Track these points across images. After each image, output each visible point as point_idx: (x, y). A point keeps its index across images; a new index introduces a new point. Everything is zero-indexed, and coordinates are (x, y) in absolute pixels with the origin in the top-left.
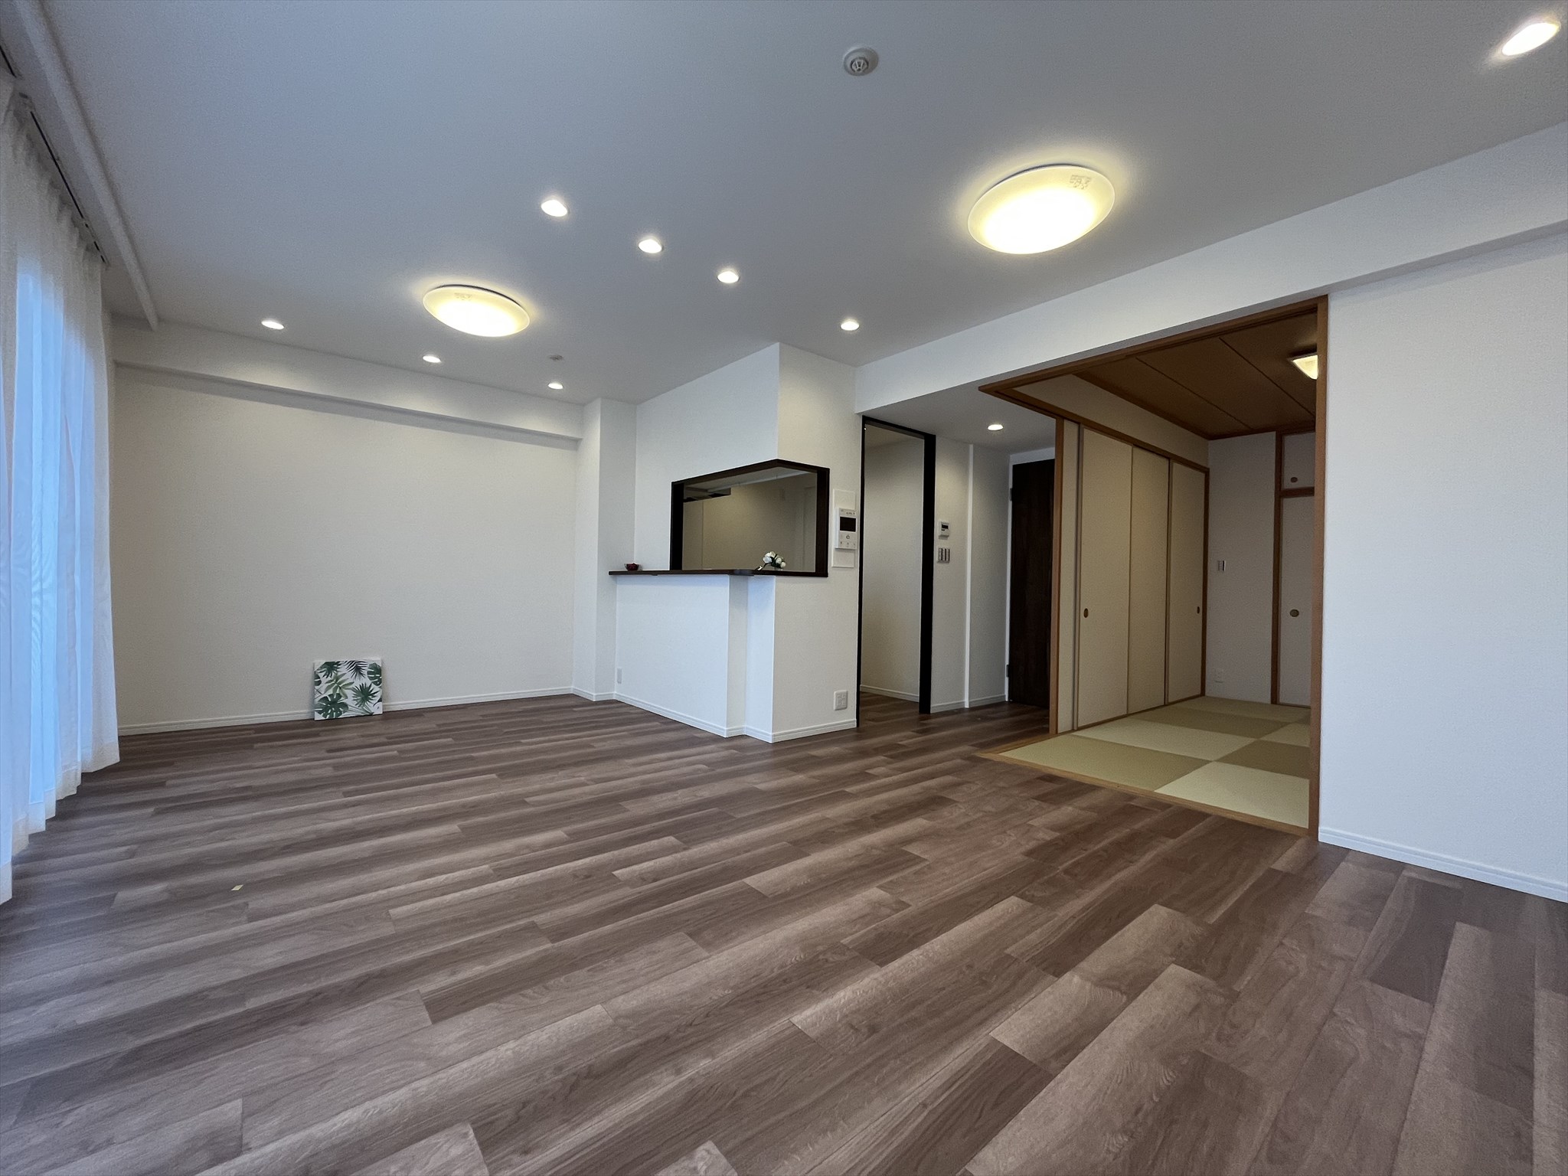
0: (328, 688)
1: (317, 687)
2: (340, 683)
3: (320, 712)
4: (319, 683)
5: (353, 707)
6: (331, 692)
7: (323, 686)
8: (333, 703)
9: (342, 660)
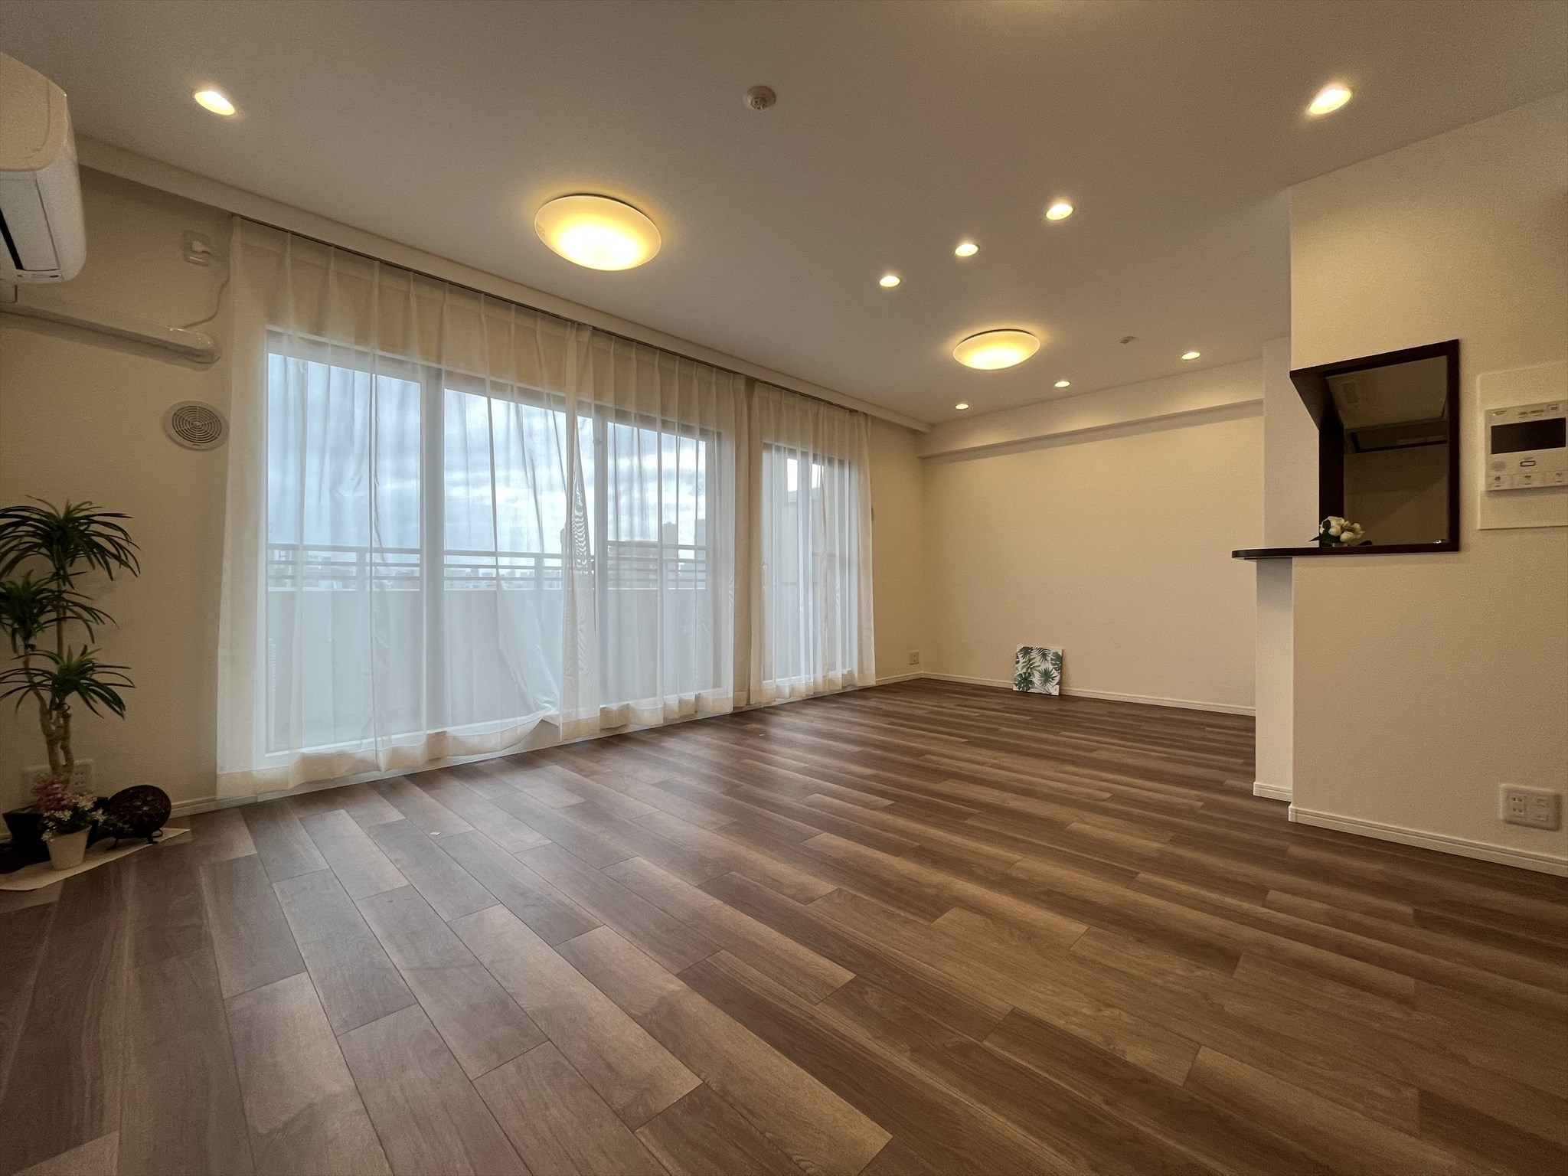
0: (1024, 667)
1: (1017, 665)
2: (1031, 665)
3: (1016, 685)
4: (1018, 662)
5: (1037, 685)
6: (1024, 670)
7: (1020, 665)
8: (1026, 680)
9: (1034, 647)
